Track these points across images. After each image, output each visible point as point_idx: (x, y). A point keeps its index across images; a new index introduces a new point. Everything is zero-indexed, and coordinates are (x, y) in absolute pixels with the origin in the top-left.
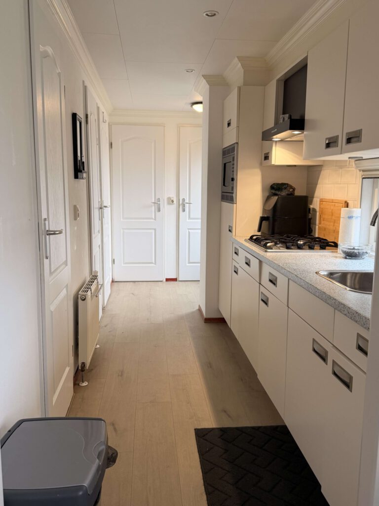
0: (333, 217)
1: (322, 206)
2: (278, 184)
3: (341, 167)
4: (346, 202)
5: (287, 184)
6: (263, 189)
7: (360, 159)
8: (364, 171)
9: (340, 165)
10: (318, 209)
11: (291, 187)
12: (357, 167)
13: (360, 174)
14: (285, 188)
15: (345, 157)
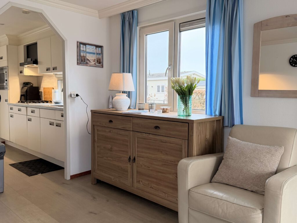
0: (49, 93)
1: (44, 90)
2: (26, 82)
3: (50, 77)
4: (53, 88)
5: (30, 82)
6: (20, 84)
7: (57, 74)
8: (58, 78)
9: (50, 76)
10: (43, 91)
11: (32, 84)
12: (56, 77)
13: (57, 79)
14: (30, 84)
15: (52, 74)
